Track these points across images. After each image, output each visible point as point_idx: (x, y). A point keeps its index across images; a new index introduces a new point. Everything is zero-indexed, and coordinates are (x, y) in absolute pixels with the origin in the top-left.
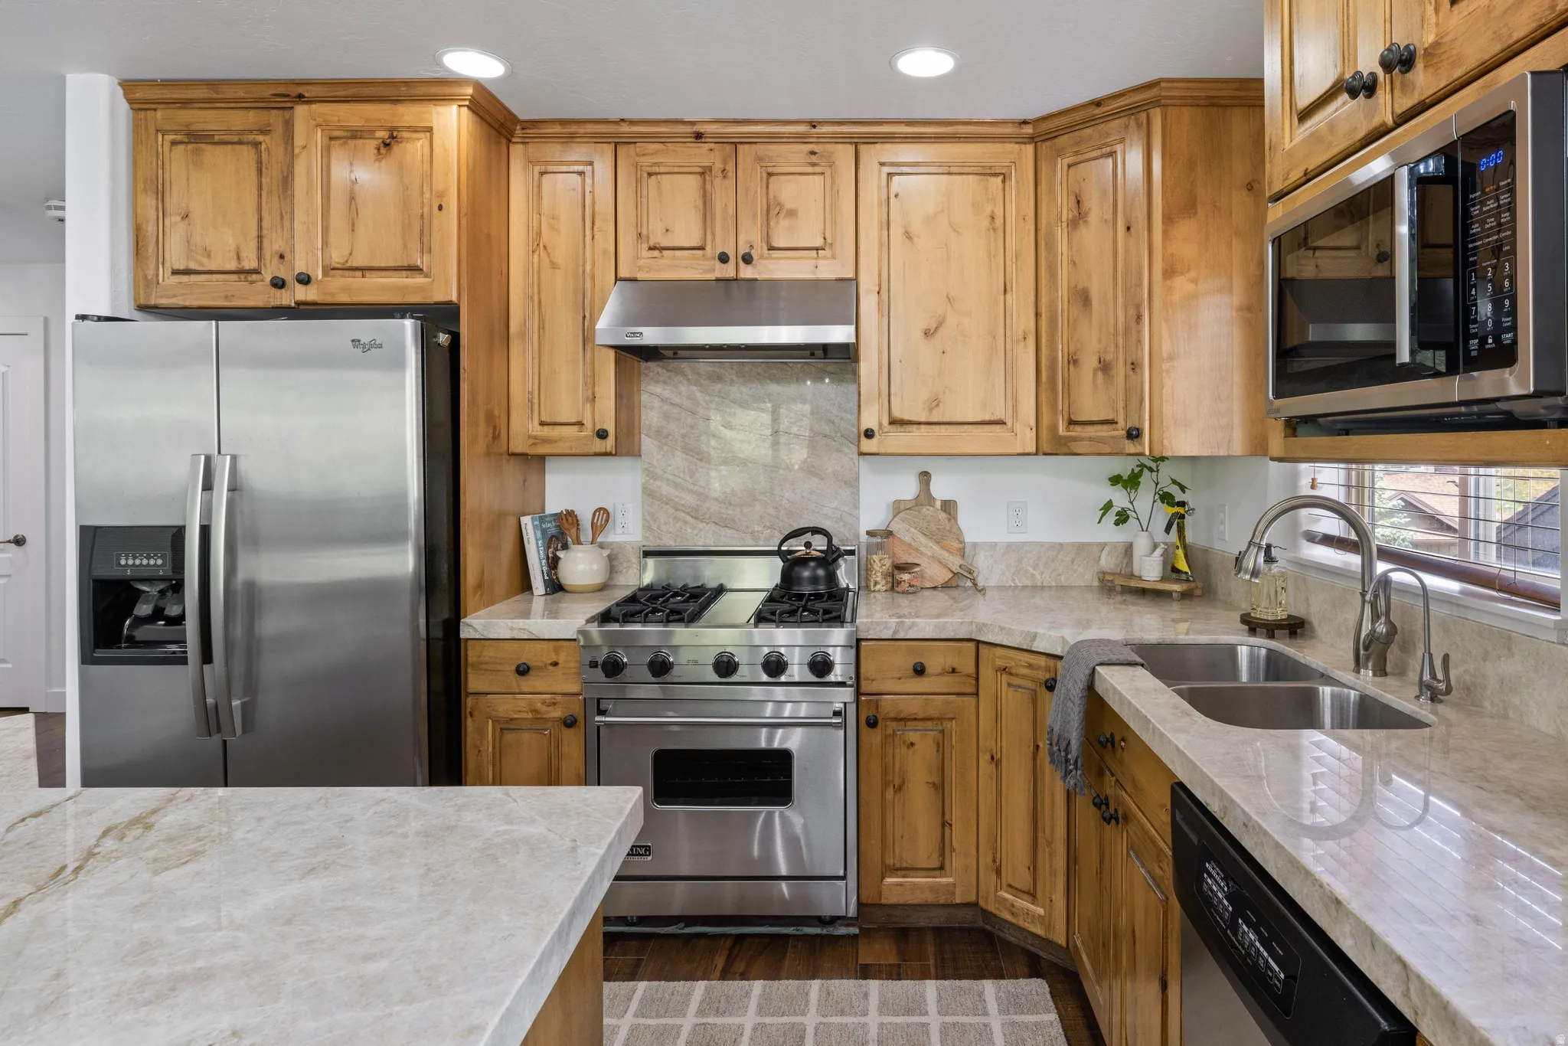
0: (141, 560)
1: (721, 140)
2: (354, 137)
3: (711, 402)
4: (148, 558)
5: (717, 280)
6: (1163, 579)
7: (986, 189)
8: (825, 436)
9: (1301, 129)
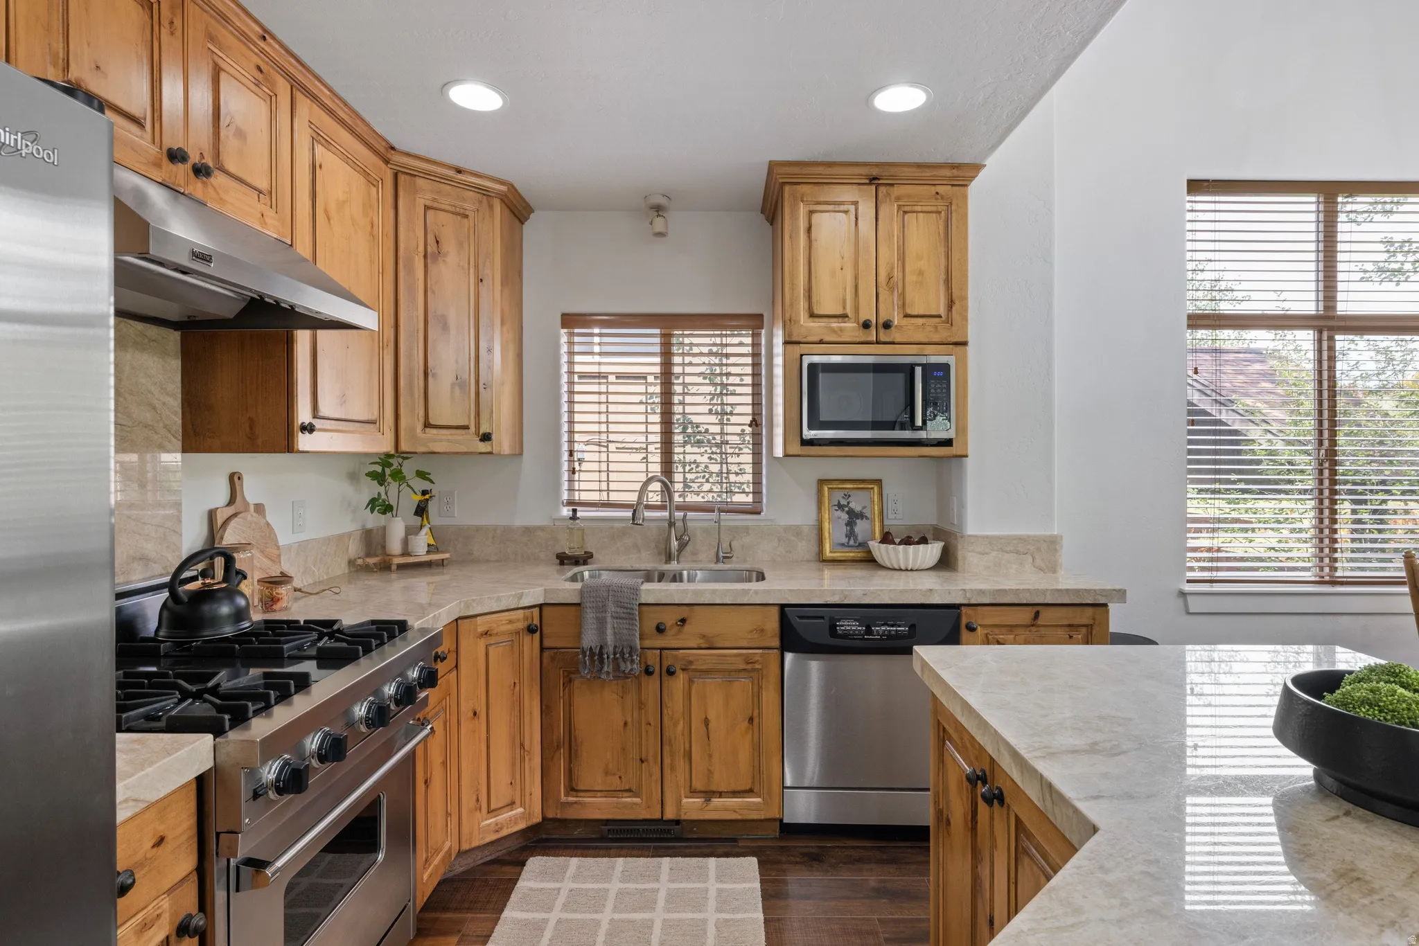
7: (369, 195)
8: (146, 426)
9: (811, 319)
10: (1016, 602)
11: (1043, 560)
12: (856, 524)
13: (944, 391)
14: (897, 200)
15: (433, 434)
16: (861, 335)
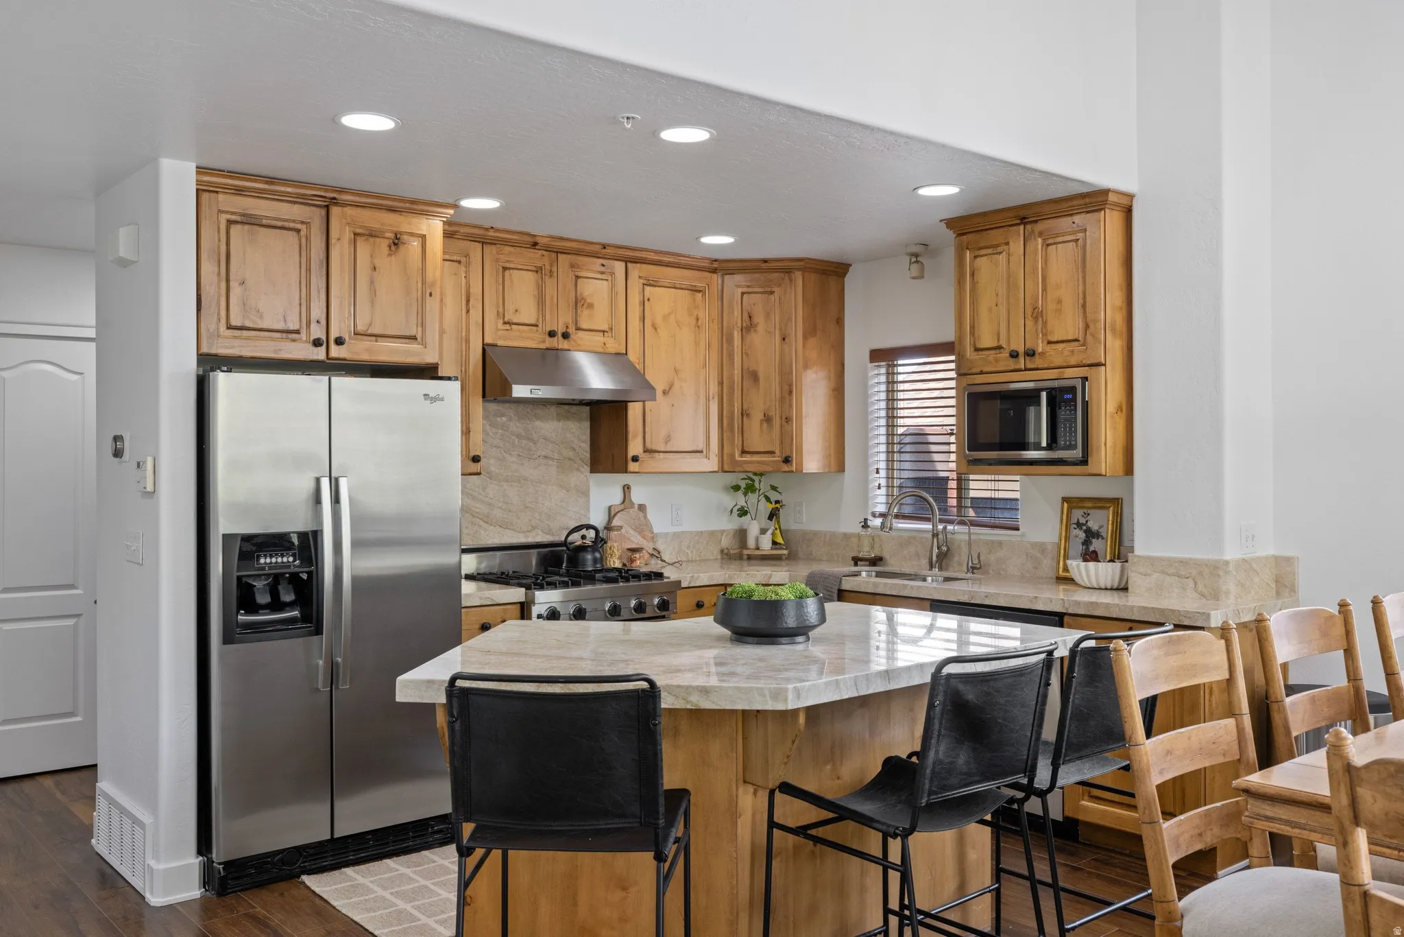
0: (277, 558)
1: (548, 249)
2: (371, 235)
3: (497, 433)
4: (282, 556)
5: (547, 349)
6: (772, 549)
7: (694, 300)
8: (570, 459)
9: (976, 353)
10: (1107, 616)
11: (1205, 587)
12: (1091, 543)
13: (1073, 412)
14: (1040, 234)
15: (747, 458)
16: (1012, 364)
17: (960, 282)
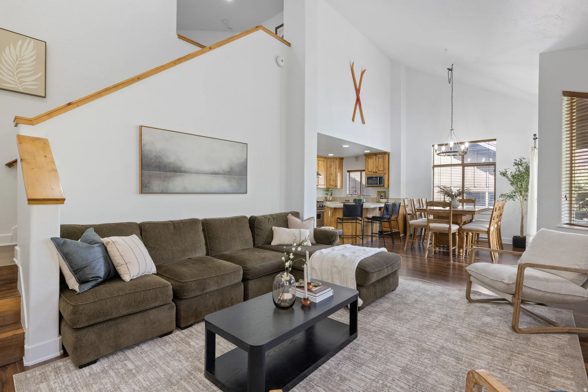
9: (368, 172)
12: (381, 197)
13: (382, 180)
14: (378, 157)
15: (330, 186)
16: (374, 173)
17: (366, 162)
